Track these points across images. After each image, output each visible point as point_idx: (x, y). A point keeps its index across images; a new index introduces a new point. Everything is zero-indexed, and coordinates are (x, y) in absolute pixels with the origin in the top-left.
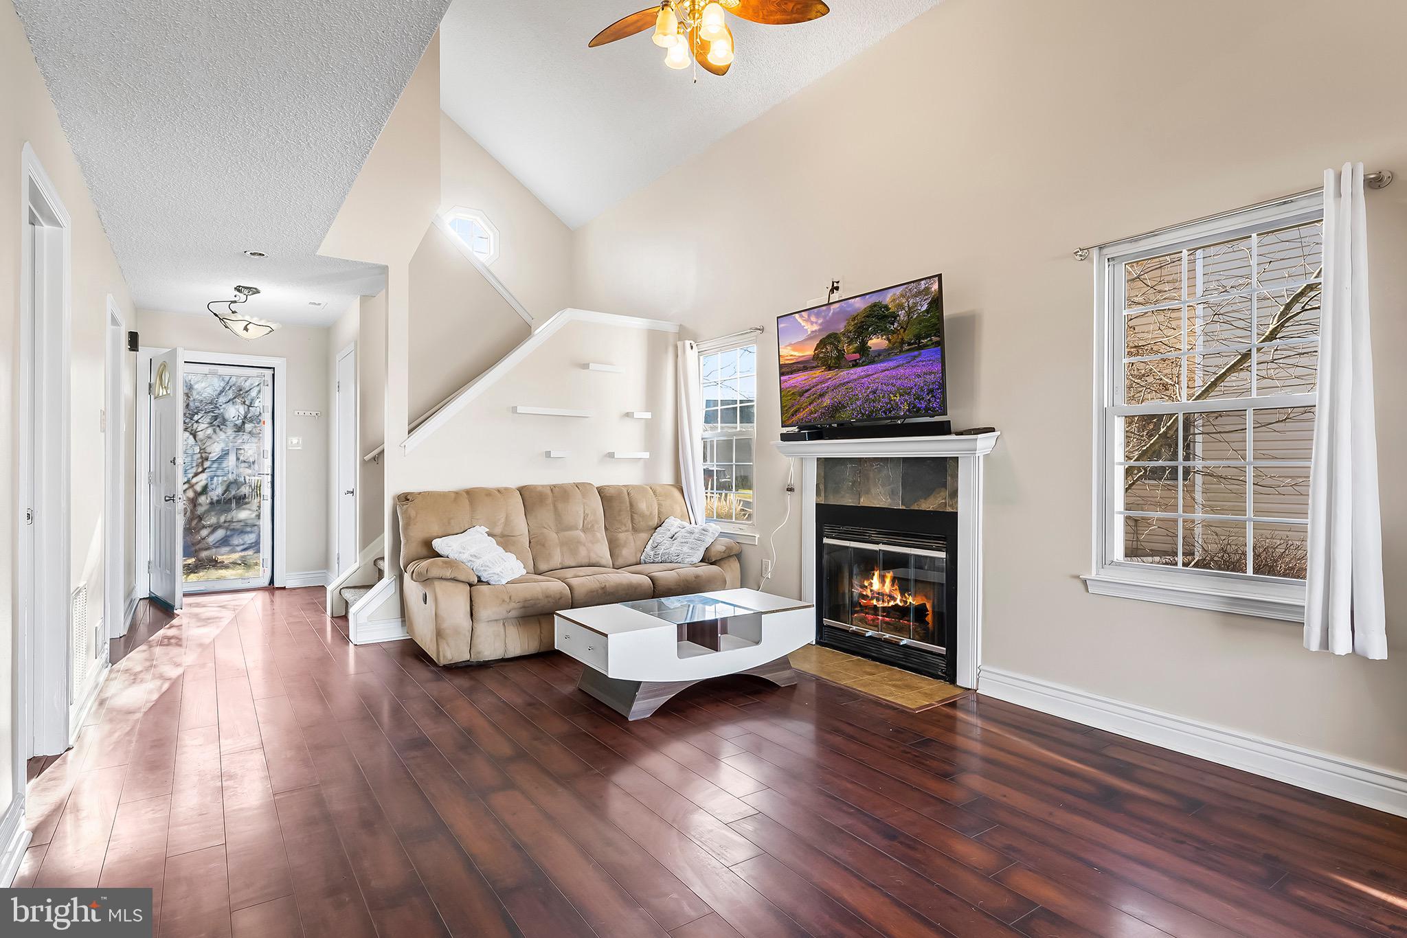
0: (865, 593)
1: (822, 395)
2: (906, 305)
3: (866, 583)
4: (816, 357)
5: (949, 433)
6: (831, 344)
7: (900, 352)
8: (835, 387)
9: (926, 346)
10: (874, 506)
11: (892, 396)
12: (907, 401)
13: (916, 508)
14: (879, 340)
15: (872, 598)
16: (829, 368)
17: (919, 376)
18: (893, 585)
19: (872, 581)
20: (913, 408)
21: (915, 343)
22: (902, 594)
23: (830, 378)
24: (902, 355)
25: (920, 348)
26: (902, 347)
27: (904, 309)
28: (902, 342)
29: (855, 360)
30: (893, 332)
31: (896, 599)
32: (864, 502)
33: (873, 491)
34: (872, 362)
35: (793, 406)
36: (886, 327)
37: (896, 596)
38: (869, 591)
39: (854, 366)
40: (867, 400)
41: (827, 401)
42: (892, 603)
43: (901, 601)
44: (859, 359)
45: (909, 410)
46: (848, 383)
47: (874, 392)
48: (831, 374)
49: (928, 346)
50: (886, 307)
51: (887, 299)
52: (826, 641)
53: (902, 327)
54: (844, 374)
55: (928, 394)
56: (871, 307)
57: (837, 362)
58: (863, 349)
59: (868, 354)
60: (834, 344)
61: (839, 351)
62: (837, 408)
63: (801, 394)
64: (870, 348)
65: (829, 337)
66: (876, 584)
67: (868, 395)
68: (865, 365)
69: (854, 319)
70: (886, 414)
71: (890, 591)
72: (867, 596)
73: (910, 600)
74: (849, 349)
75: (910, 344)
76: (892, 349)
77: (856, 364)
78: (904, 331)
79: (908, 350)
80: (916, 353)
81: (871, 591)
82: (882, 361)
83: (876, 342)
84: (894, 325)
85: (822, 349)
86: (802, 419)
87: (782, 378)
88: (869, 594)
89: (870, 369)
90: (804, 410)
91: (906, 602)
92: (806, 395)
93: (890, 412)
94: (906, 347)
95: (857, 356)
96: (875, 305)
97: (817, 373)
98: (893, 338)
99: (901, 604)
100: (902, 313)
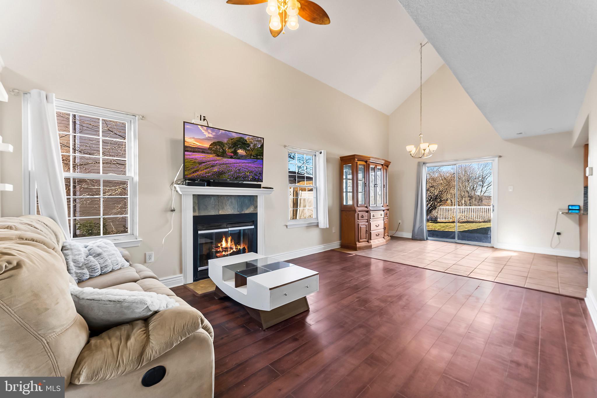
0: (219, 250)
1: (212, 166)
2: (253, 143)
3: (219, 245)
4: (210, 149)
5: (260, 188)
6: (219, 145)
7: (250, 158)
8: (220, 164)
9: (259, 159)
10: (226, 214)
11: (246, 173)
12: (252, 175)
13: (243, 212)
14: (242, 151)
15: (222, 252)
16: (218, 156)
17: (256, 168)
18: (231, 242)
19: (222, 243)
20: (254, 178)
21: (255, 157)
22: (236, 246)
23: (218, 160)
24: (251, 159)
25: (257, 159)
26: (251, 156)
27: (252, 144)
28: (251, 155)
29: (232, 156)
30: (248, 150)
31: (233, 248)
32: (221, 212)
33: (225, 208)
34: (239, 159)
35: (194, 168)
36: (245, 148)
37: (233, 247)
38: (221, 248)
39: (230, 158)
40: (236, 172)
41: (216, 169)
42: (232, 251)
43: (235, 249)
44: (233, 156)
45: (252, 178)
46: (228, 164)
47: (239, 170)
48: (218, 158)
49: (260, 159)
50: (246, 140)
51: (247, 138)
52: (199, 278)
53: (251, 150)
54: (225, 160)
55: (259, 174)
56: (239, 138)
57: (223, 154)
58: (235, 153)
59: (237, 155)
60: (221, 146)
61: (224, 150)
62: (221, 173)
63: (200, 163)
64: (239, 153)
65: (218, 142)
66: (224, 244)
67: (236, 171)
68: (235, 159)
69: (232, 140)
70: (243, 178)
71: (231, 245)
72: (220, 251)
73: (239, 247)
74: (229, 151)
75: (254, 156)
76: (247, 156)
77: (231, 157)
78: (252, 151)
79: (253, 158)
80: (256, 160)
81: (222, 248)
82: (242, 159)
83: (241, 152)
84: (248, 148)
85: (215, 146)
86: (200, 175)
87: (186, 153)
88: (221, 249)
89: (238, 161)
90: (201, 171)
91: (237, 249)
92: (203, 164)
93: (245, 178)
94: (252, 157)
95: (232, 154)
96: (241, 138)
97: (211, 156)
98: (248, 153)
99: (235, 250)
100: (252, 145)
